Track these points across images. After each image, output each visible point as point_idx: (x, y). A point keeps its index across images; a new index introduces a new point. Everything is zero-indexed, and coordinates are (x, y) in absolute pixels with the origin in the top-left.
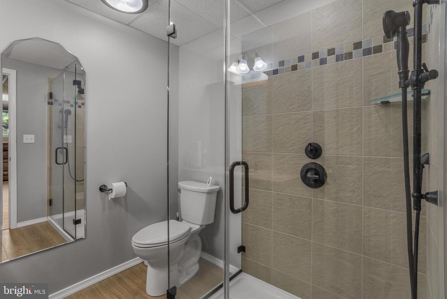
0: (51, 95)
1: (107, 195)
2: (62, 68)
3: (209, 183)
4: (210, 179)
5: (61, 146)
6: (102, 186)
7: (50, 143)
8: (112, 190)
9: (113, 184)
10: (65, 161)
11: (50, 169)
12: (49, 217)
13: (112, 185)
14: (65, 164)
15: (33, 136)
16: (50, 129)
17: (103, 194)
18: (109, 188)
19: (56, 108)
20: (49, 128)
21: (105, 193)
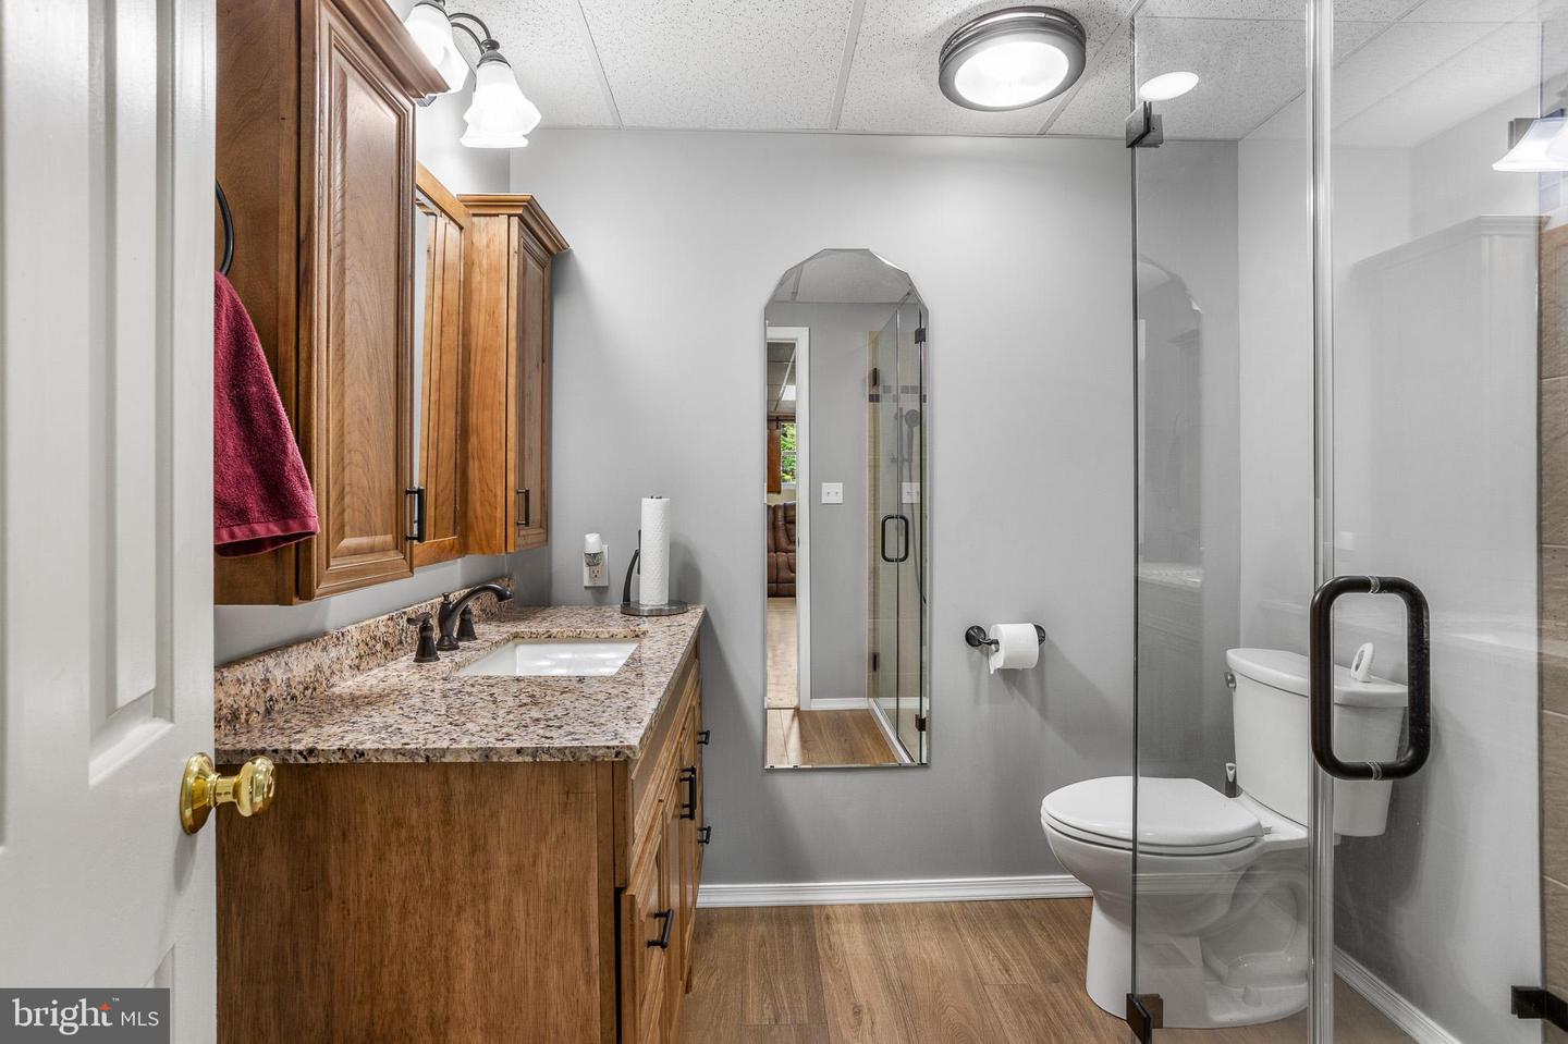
0: (875, 377)
1: (985, 659)
2: (898, 299)
3: (1357, 667)
4: (1363, 651)
5: (895, 513)
6: (972, 628)
7: (875, 506)
8: (997, 643)
9: (999, 625)
10: (902, 556)
11: (875, 573)
12: (871, 700)
13: (997, 630)
14: (902, 560)
15: (838, 487)
16: (875, 466)
17: (976, 652)
18: (992, 636)
19: (887, 407)
20: (872, 464)
21: (981, 651)
